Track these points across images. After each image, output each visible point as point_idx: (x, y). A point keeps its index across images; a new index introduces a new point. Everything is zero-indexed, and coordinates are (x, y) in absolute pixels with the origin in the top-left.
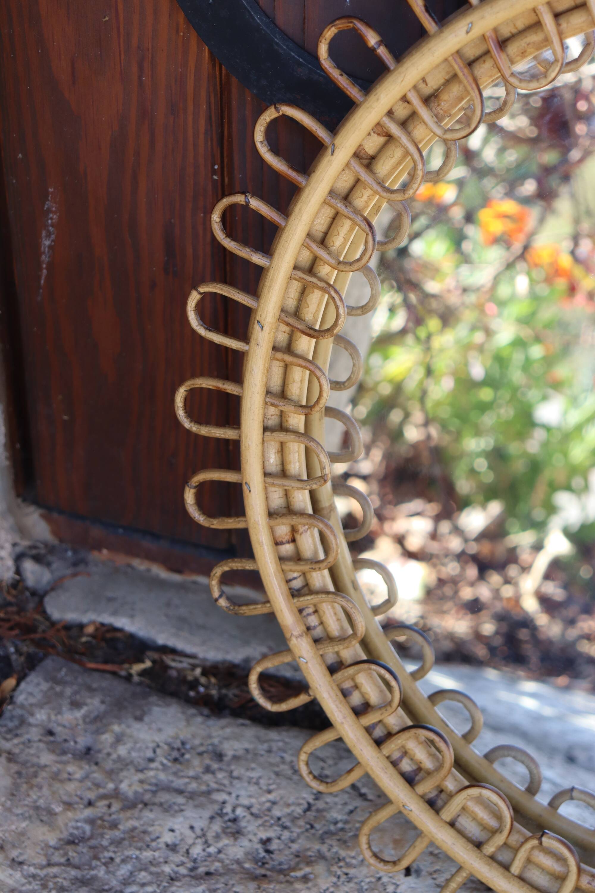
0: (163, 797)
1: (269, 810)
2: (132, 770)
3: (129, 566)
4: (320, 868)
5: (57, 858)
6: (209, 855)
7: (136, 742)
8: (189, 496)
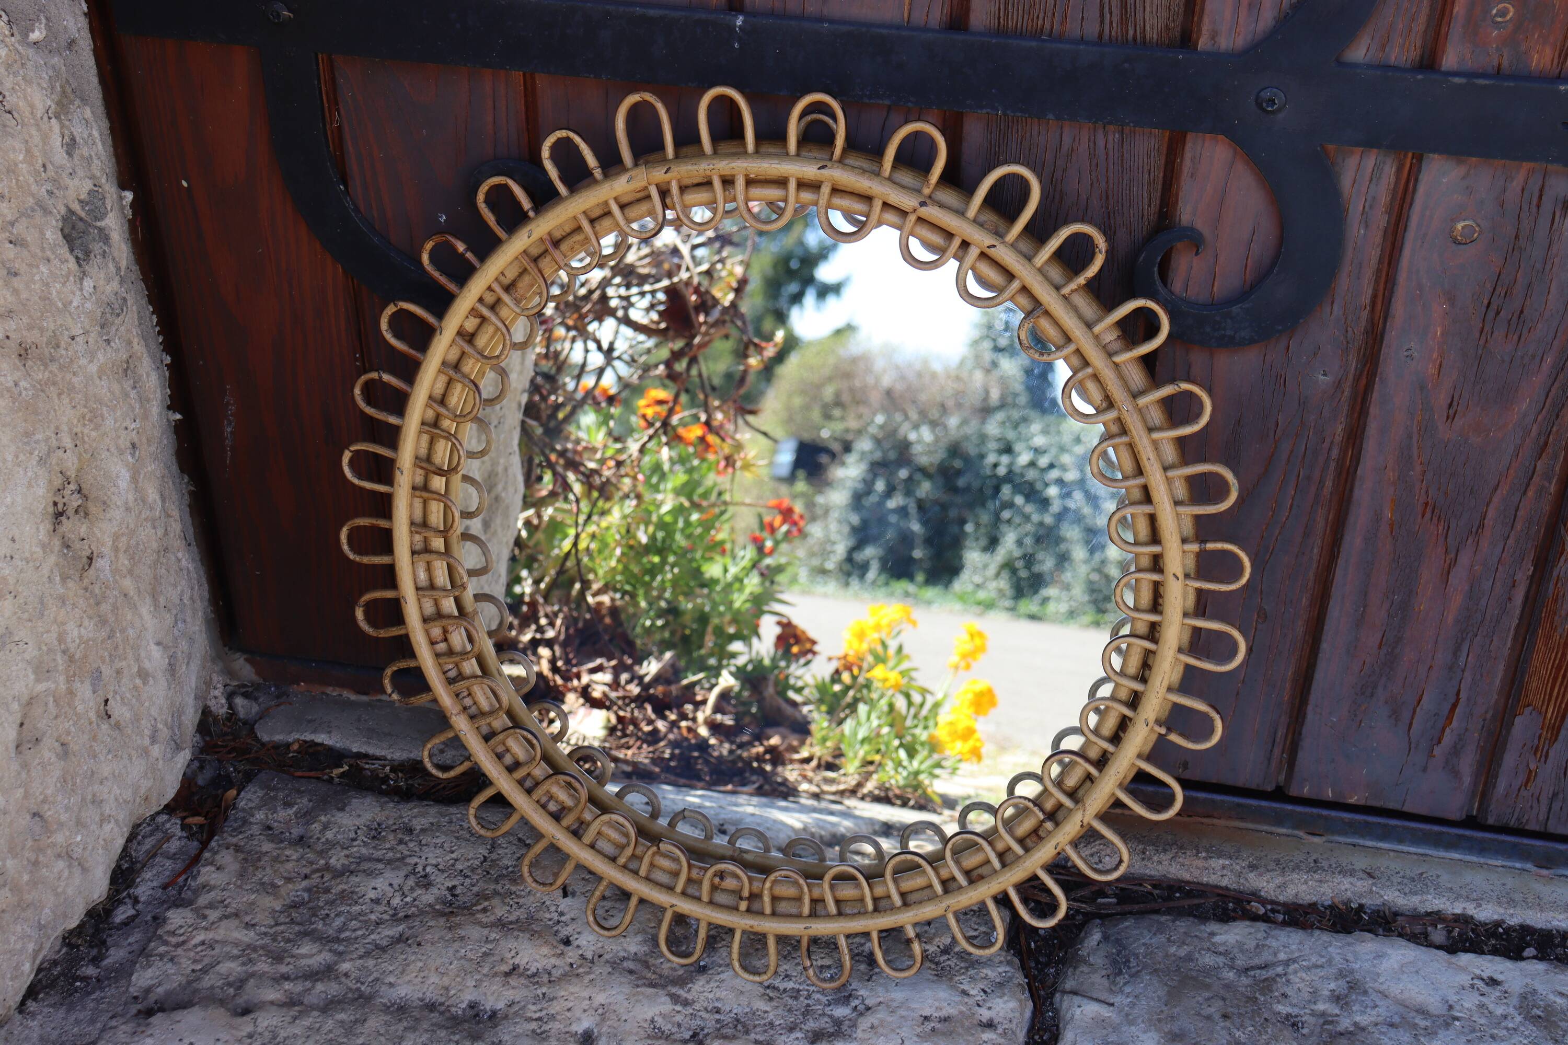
0: (366, 866)
1: (453, 865)
2: (339, 849)
3: (323, 693)
4: (496, 901)
5: (282, 919)
6: (407, 903)
7: (340, 827)
8: (359, 614)
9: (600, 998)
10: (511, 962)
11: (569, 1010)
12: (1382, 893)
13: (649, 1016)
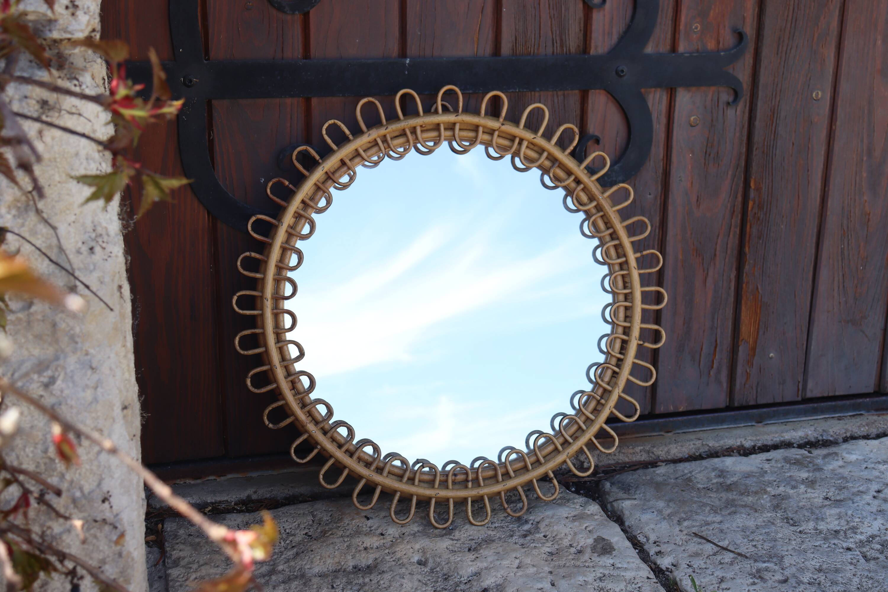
4: (335, 530)
9: (417, 546)
10: (363, 546)
11: (405, 555)
12: (708, 443)
13: (445, 546)
